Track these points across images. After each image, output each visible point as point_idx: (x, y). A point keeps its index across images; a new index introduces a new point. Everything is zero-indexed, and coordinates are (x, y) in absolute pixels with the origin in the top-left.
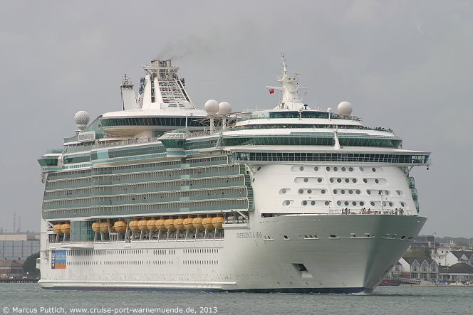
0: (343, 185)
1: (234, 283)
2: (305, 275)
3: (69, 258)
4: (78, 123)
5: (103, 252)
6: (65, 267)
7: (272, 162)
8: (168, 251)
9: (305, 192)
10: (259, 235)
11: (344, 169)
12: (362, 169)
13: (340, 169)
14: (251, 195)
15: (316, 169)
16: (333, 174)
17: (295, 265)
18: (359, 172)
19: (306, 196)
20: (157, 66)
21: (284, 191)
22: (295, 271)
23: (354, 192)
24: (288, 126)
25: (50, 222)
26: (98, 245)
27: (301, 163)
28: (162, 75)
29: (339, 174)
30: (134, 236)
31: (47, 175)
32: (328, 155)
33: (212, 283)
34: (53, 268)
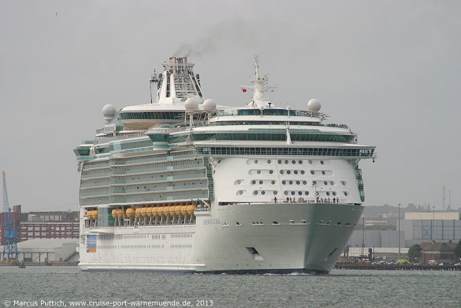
0: (292, 177)
1: (204, 265)
2: (257, 258)
3: (99, 243)
4: (106, 115)
5: (120, 236)
6: (95, 251)
7: (230, 155)
8: (161, 236)
9: (257, 183)
10: (218, 222)
11: (294, 162)
12: (310, 162)
13: (290, 162)
14: (211, 186)
15: (269, 162)
16: (284, 167)
17: (249, 249)
18: (307, 165)
19: (257, 187)
20: (174, 63)
21: (239, 182)
22: (248, 254)
23: (301, 183)
24: (248, 123)
25: (86, 209)
26: (118, 230)
27: (256, 156)
28: (179, 72)
29: (290, 167)
30: (141, 221)
31: (82, 164)
32: (280, 149)
33: (188, 265)
34: (88, 251)
